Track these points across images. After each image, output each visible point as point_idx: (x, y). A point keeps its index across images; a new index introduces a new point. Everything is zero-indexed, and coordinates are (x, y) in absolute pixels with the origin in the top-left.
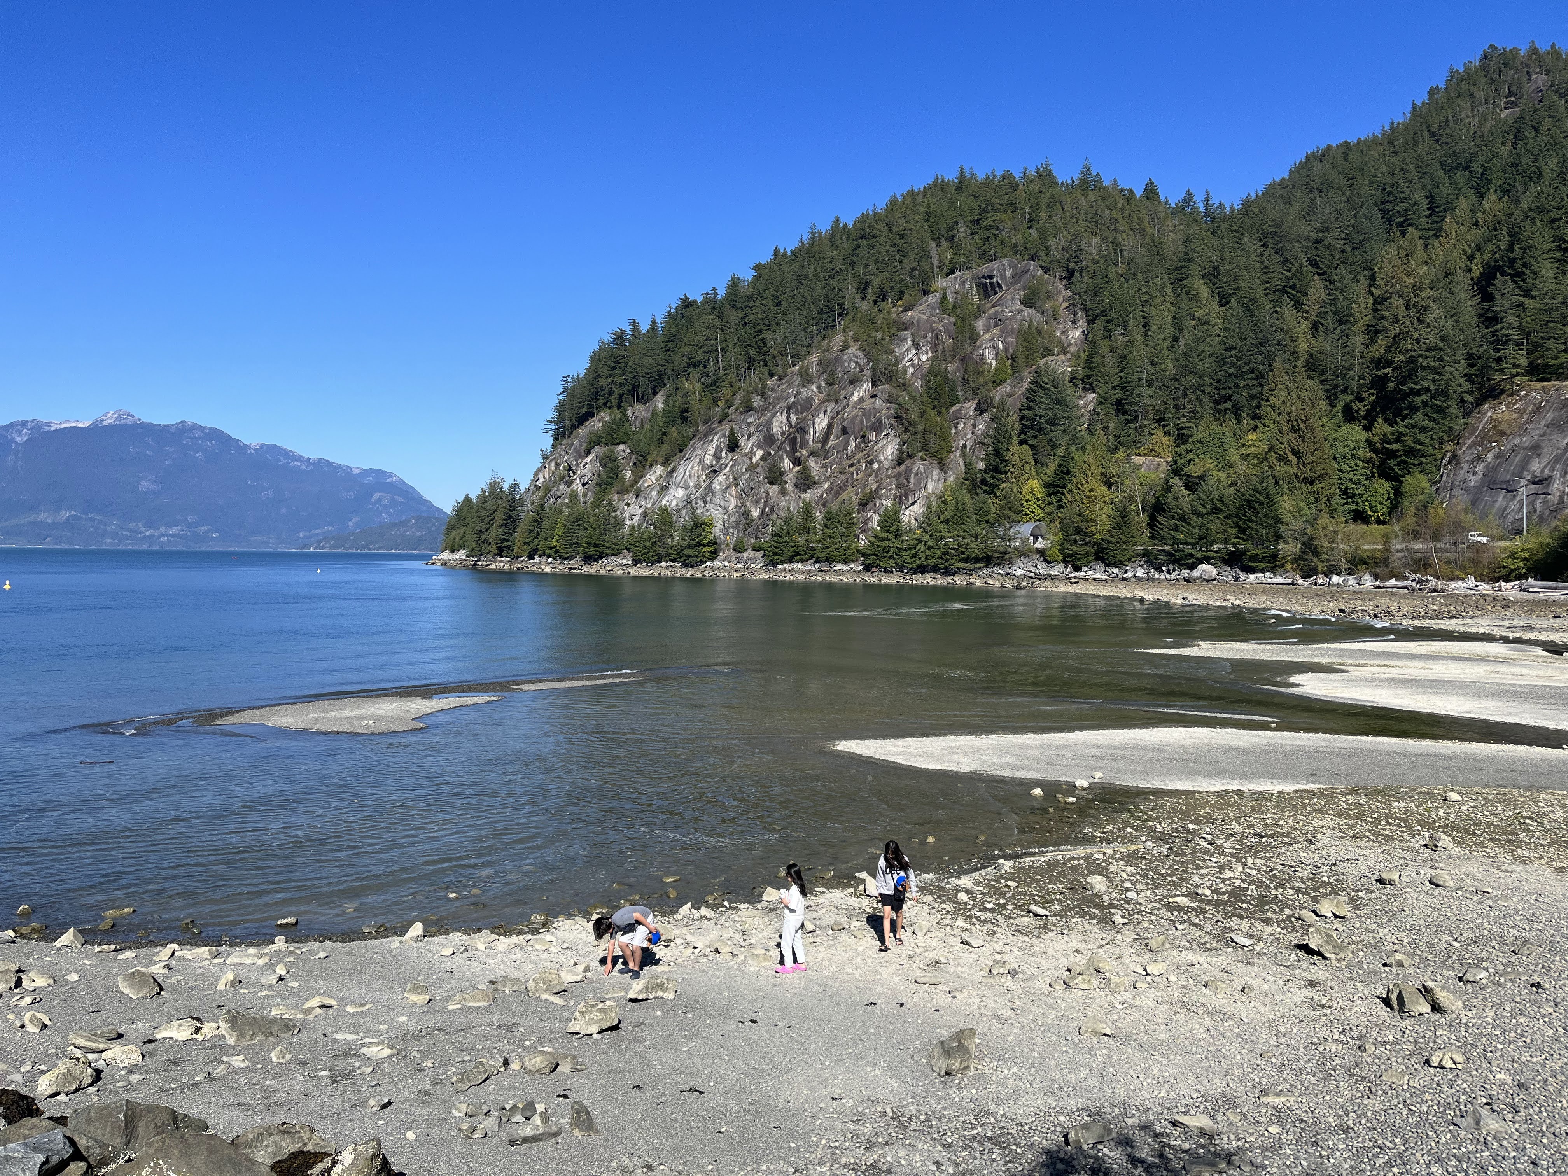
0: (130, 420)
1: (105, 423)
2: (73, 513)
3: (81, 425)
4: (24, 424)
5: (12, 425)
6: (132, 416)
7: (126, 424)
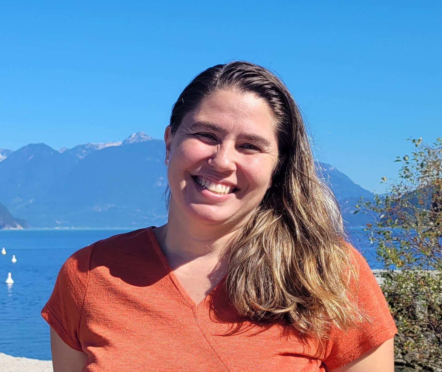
0: (146, 139)
1: (130, 142)
2: (113, 205)
3: (115, 145)
4: (83, 147)
5: (76, 148)
6: (147, 136)
7: (144, 142)
